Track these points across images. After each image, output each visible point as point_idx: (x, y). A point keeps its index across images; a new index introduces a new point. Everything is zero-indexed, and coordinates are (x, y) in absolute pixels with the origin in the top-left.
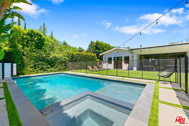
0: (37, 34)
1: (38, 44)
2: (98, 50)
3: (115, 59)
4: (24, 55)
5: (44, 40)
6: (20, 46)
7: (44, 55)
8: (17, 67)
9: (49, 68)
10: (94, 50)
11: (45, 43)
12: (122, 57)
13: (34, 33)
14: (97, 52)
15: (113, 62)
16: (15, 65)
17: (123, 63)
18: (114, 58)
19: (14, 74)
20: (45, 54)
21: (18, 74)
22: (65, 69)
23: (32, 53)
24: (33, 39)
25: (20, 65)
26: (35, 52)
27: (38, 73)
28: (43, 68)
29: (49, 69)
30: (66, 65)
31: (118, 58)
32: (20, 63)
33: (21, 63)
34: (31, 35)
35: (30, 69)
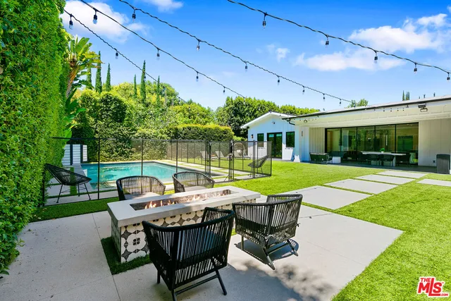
0: (115, 99)
1: (117, 115)
2: (239, 118)
3: (270, 136)
4: (97, 132)
5: (126, 107)
6: (92, 120)
7: (125, 132)
8: (88, 150)
9: (133, 152)
10: (232, 117)
11: (127, 112)
12: (281, 133)
13: (111, 98)
14: (238, 121)
15: (265, 144)
16: (85, 147)
17: (284, 146)
18: (268, 134)
19: (84, 160)
20: (127, 130)
21: (89, 160)
22: (161, 156)
23: (108, 129)
24: (109, 107)
25: (91, 147)
26: (111, 127)
27: (116, 160)
28: (123, 153)
29: (133, 155)
30: (163, 149)
31: (275, 134)
32: (91, 145)
33: (93, 143)
34: (107, 102)
35: (105, 154)
